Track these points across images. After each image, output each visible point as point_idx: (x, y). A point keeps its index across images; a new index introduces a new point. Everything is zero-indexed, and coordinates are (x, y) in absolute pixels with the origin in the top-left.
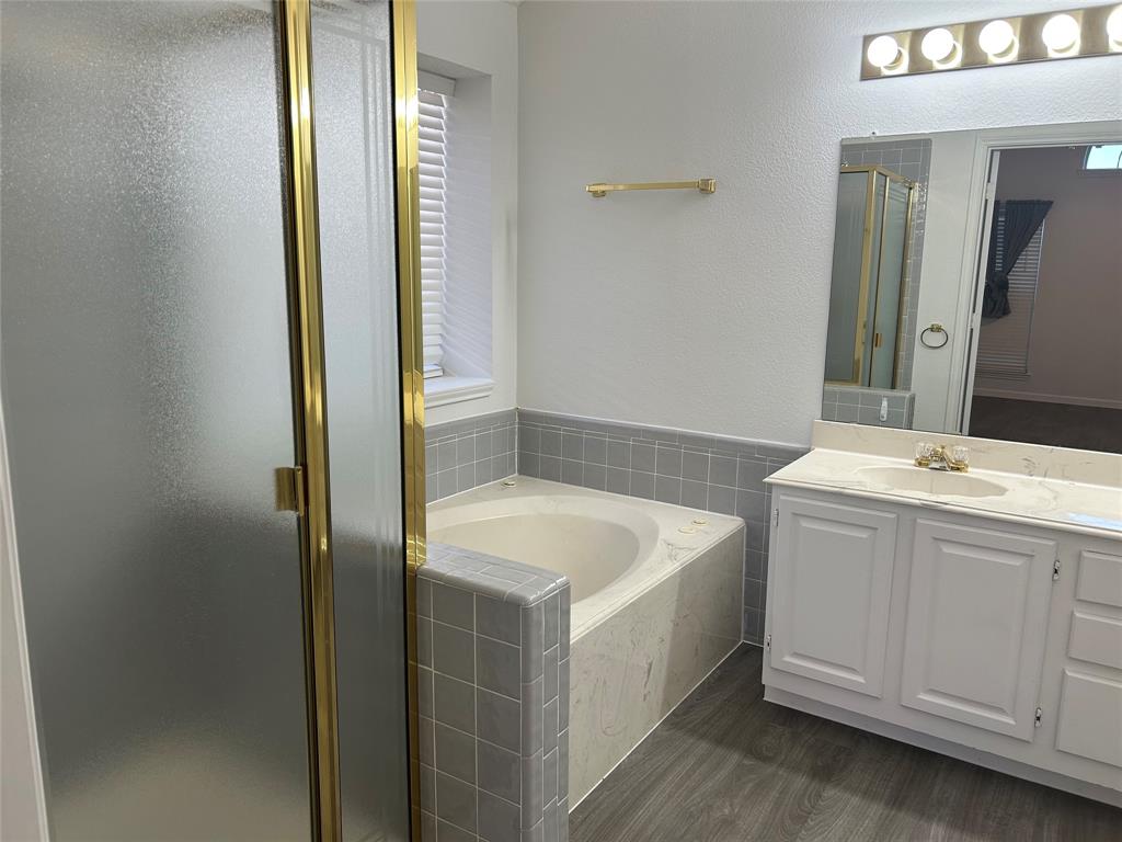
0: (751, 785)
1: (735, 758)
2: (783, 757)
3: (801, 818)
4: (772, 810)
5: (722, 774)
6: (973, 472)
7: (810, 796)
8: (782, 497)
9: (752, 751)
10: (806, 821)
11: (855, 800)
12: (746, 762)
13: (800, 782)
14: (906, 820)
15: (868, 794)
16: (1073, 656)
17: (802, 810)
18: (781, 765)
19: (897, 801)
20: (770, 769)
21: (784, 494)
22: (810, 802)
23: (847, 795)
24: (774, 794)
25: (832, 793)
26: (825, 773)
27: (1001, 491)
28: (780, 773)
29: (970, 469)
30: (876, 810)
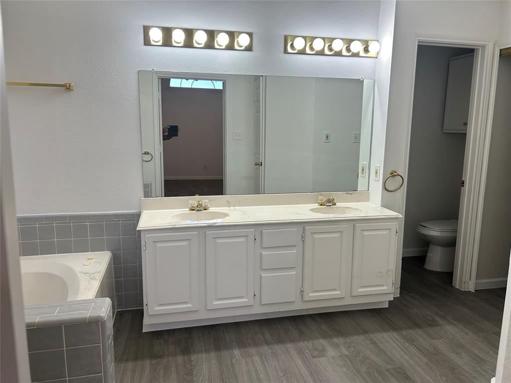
0: (162, 371)
1: (147, 363)
2: (167, 352)
3: (190, 373)
4: (177, 376)
5: (147, 372)
6: (212, 209)
7: (187, 363)
8: (147, 235)
9: (153, 356)
10: (193, 373)
11: (204, 355)
12: (153, 362)
13: (180, 359)
14: (225, 353)
15: (207, 351)
16: (264, 268)
17: (189, 370)
18: (168, 356)
19: (218, 348)
20: (165, 360)
21: (147, 234)
22: (189, 365)
23: (200, 355)
24: (173, 369)
25: (194, 357)
26: (187, 351)
27: (226, 215)
28: (170, 359)
29: (210, 209)
30: (213, 355)
